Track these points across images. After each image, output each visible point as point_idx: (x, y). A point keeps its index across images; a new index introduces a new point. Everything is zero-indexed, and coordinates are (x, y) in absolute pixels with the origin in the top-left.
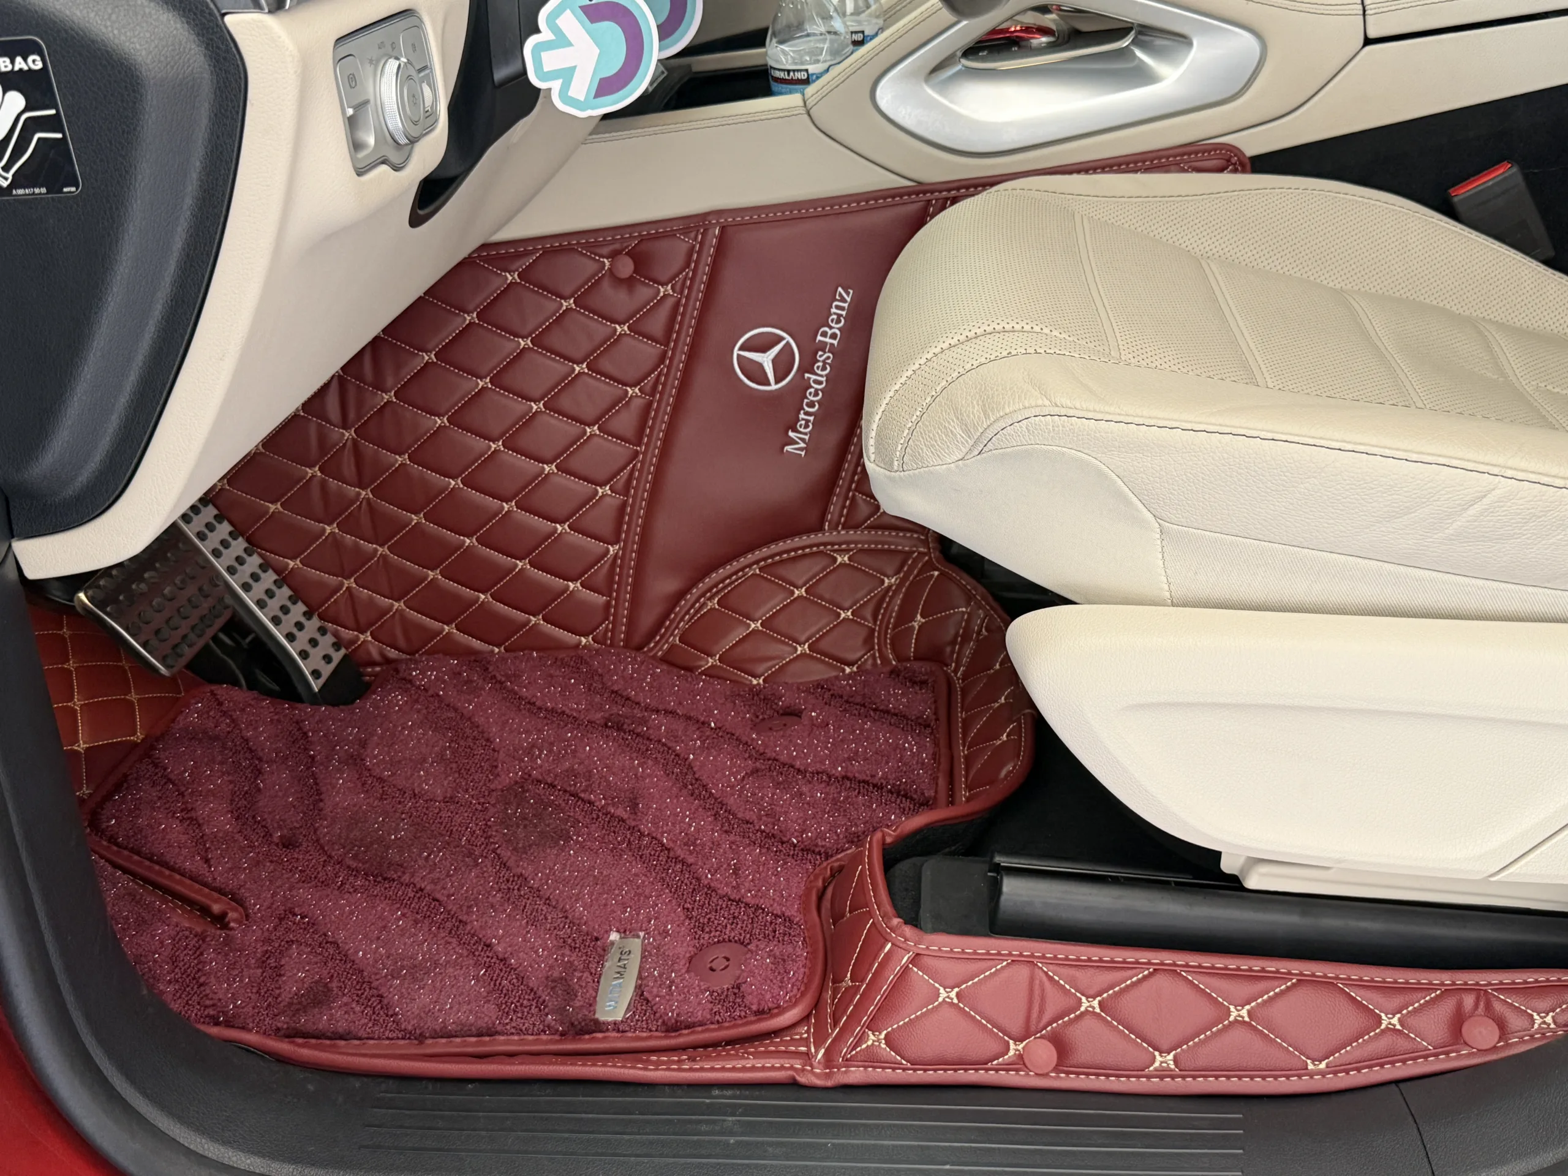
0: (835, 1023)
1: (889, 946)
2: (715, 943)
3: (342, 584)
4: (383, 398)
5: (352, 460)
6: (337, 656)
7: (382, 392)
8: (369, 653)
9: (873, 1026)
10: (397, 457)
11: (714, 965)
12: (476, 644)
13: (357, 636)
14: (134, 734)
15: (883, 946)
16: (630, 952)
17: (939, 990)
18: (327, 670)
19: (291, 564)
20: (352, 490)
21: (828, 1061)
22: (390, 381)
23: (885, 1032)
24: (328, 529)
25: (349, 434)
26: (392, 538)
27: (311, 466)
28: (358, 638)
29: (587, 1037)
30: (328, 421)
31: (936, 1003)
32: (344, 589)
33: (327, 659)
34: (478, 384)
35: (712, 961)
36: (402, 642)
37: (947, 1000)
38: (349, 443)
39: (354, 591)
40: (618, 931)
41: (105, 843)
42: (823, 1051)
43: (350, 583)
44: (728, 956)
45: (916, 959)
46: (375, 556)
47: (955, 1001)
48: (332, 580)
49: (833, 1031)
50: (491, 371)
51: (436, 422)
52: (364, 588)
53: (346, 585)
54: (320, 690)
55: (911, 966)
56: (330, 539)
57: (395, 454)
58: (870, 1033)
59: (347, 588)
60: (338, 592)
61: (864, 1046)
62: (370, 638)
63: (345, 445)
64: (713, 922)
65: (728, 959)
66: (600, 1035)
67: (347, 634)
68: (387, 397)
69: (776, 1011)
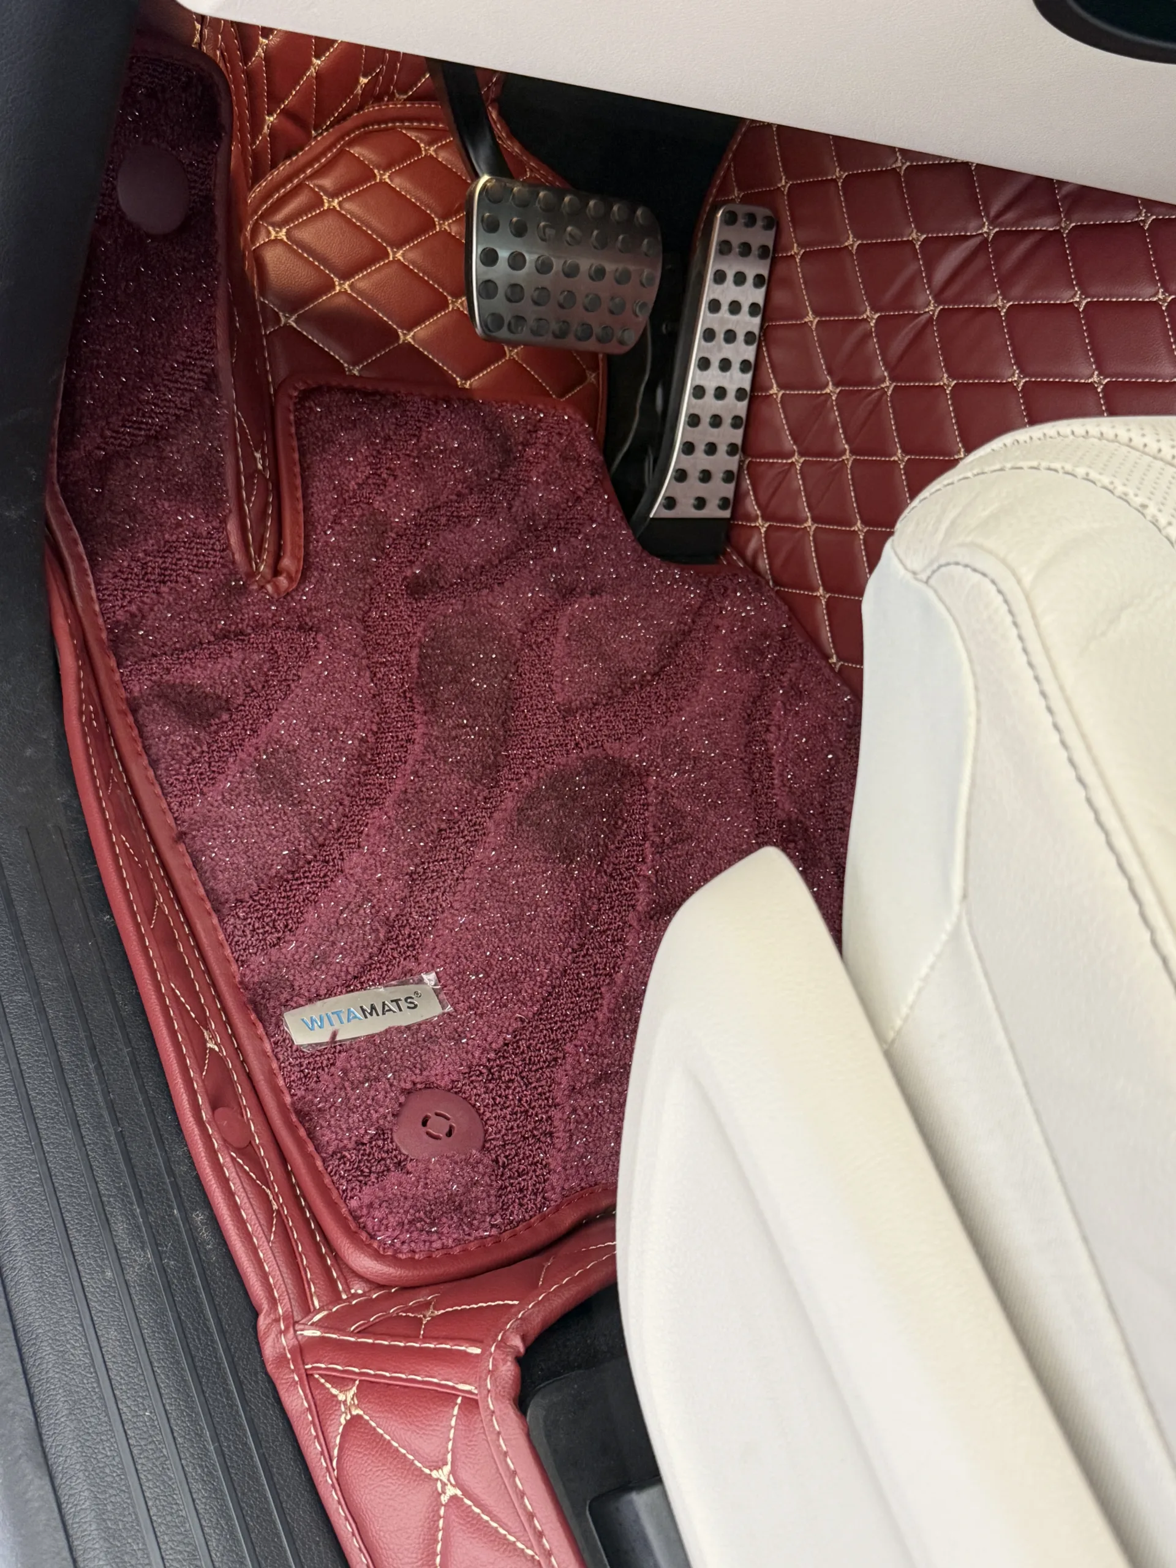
0: (361, 1333)
1: (478, 1351)
2: (474, 1106)
3: (792, 455)
4: (996, 301)
5: (911, 335)
6: (712, 511)
7: (1001, 294)
8: (749, 540)
9: (368, 1390)
10: (946, 375)
11: (434, 1120)
12: (826, 634)
13: (757, 517)
14: (466, 378)
15: (474, 1342)
16: (416, 1006)
17: (446, 1464)
18: (685, 510)
19: (774, 390)
20: (881, 371)
21: (302, 1350)
22: (1017, 290)
23: (361, 1413)
24: (830, 388)
25: (933, 309)
26: (864, 455)
27: (874, 309)
28: (756, 519)
29: (253, 1016)
30: (929, 278)
31: (427, 1471)
32: (790, 461)
33: (701, 503)
34: (1091, 376)
35: (437, 1114)
36: (779, 561)
37: (439, 1485)
38: (924, 318)
39: (793, 471)
40: (439, 978)
41: (292, 417)
42: (318, 1333)
43: (798, 460)
44: (455, 1133)
45: (471, 1404)
46: (838, 457)
47: (444, 1499)
48: (789, 443)
49: (352, 1334)
50: (1118, 375)
51: (1013, 375)
52: (803, 478)
53: (794, 460)
54: (652, 519)
55: (459, 1401)
56: (822, 398)
57: (947, 371)
58: (354, 1389)
59: (792, 463)
60: (782, 459)
61: (334, 1391)
62: (763, 530)
63: (919, 315)
64: (508, 1088)
65: (449, 1134)
66: (261, 1031)
67: (751, 506)
68: (1000, 304)
69: (364, 1236)
